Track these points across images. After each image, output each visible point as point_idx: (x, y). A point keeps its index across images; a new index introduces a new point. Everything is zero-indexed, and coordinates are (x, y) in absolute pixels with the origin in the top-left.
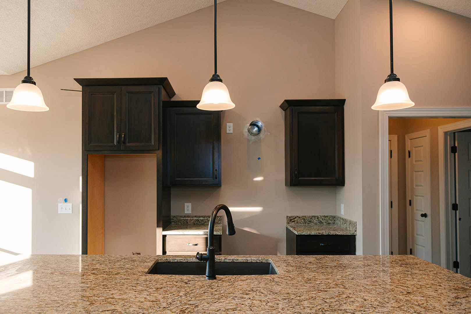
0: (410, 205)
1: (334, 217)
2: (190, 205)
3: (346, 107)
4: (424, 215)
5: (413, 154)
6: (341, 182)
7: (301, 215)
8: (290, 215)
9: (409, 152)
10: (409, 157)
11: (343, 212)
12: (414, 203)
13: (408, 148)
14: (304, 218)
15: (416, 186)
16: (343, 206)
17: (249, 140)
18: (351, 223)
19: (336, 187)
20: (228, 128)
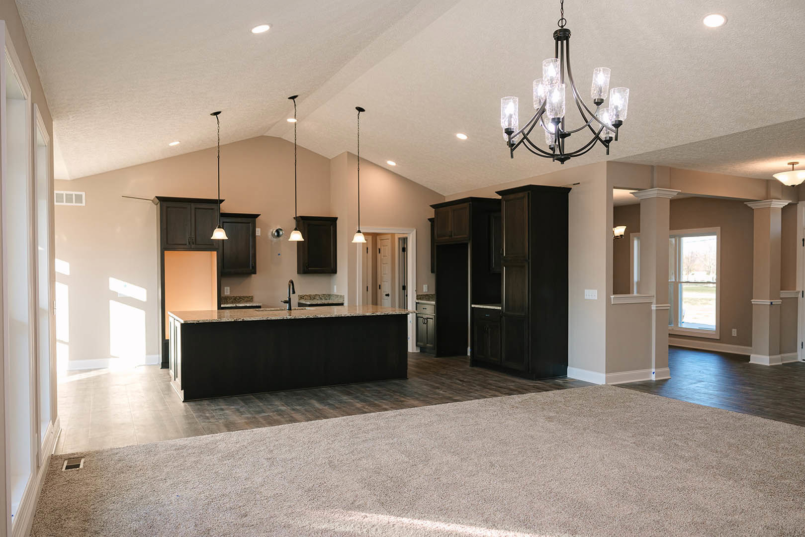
0: (380, 288)
1: (329, 295)
2: (229, 288)
3: (338, 222)
4: (387, 295)
5: (382, 251)
6: (334, 271)
7: (308, 294)
8: (300, 294)
9: (379, 249)
10: (379, 252)
11: (335, 291)
12: (382, 287)
13: (379, 247)
14: (310, 296)
15: (384, 274)
16: (335, 287)
17: (272, 241)
18: (341, 296)
19: (331, 276)
20: (257, 232)
